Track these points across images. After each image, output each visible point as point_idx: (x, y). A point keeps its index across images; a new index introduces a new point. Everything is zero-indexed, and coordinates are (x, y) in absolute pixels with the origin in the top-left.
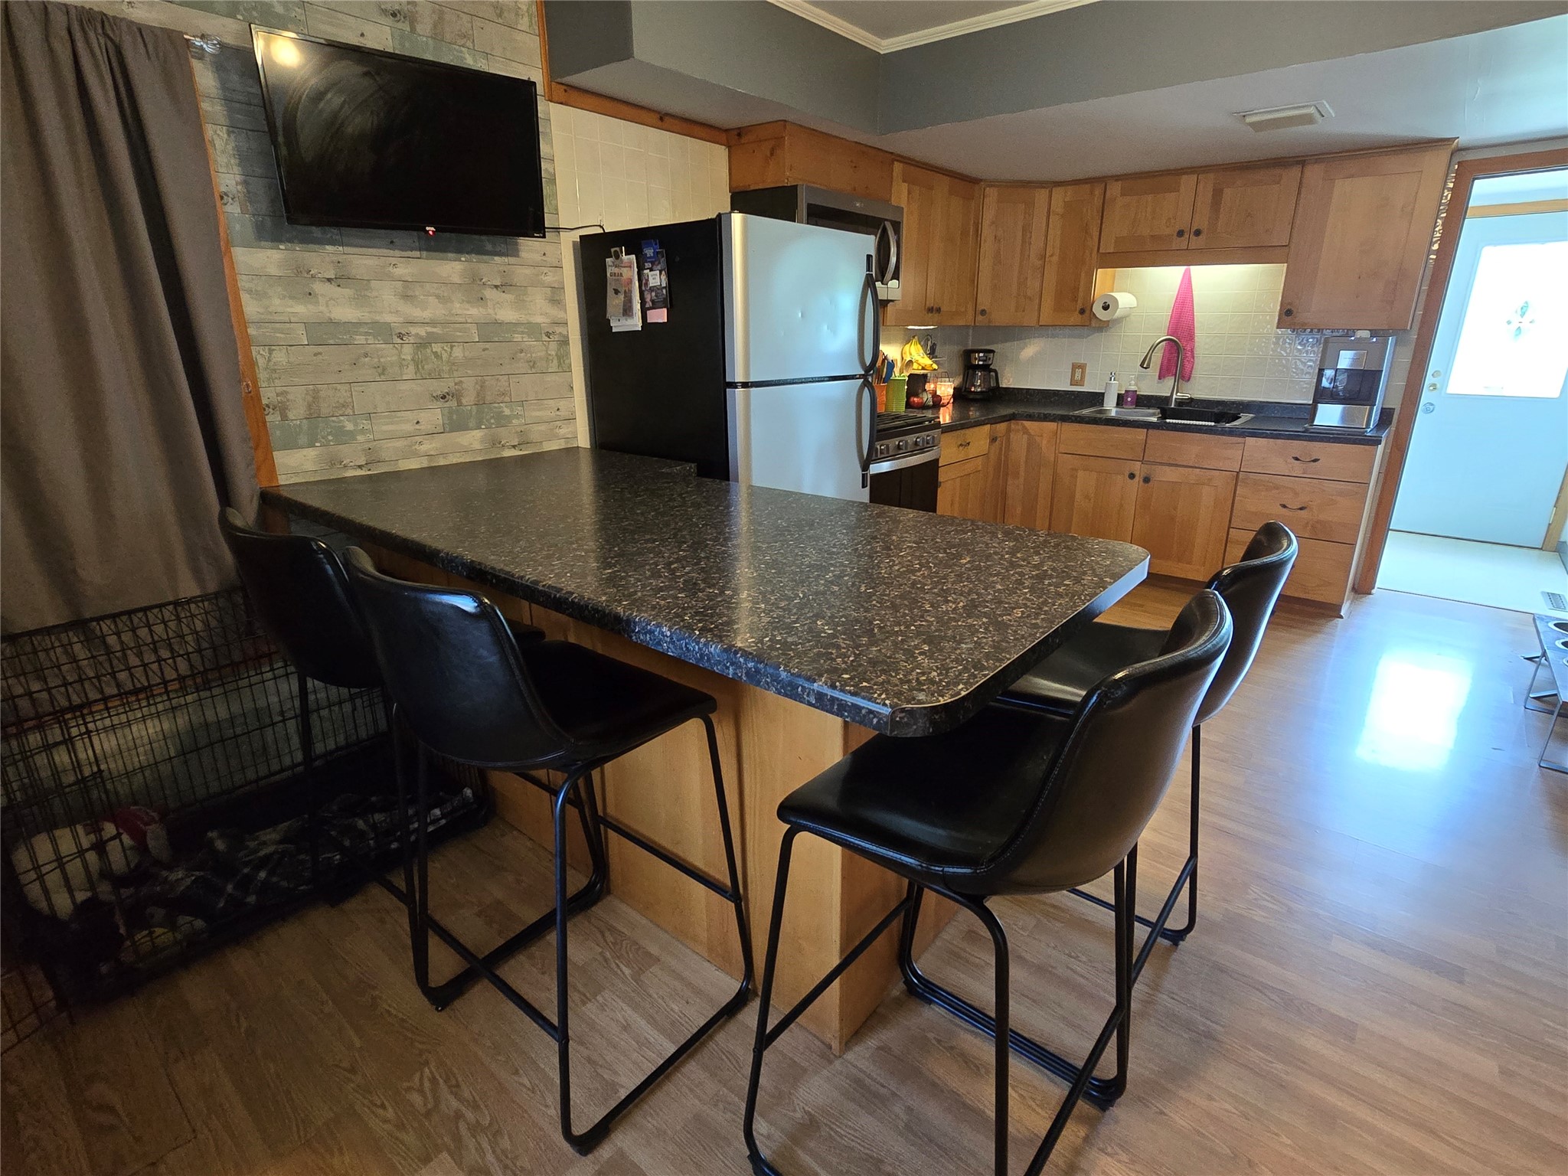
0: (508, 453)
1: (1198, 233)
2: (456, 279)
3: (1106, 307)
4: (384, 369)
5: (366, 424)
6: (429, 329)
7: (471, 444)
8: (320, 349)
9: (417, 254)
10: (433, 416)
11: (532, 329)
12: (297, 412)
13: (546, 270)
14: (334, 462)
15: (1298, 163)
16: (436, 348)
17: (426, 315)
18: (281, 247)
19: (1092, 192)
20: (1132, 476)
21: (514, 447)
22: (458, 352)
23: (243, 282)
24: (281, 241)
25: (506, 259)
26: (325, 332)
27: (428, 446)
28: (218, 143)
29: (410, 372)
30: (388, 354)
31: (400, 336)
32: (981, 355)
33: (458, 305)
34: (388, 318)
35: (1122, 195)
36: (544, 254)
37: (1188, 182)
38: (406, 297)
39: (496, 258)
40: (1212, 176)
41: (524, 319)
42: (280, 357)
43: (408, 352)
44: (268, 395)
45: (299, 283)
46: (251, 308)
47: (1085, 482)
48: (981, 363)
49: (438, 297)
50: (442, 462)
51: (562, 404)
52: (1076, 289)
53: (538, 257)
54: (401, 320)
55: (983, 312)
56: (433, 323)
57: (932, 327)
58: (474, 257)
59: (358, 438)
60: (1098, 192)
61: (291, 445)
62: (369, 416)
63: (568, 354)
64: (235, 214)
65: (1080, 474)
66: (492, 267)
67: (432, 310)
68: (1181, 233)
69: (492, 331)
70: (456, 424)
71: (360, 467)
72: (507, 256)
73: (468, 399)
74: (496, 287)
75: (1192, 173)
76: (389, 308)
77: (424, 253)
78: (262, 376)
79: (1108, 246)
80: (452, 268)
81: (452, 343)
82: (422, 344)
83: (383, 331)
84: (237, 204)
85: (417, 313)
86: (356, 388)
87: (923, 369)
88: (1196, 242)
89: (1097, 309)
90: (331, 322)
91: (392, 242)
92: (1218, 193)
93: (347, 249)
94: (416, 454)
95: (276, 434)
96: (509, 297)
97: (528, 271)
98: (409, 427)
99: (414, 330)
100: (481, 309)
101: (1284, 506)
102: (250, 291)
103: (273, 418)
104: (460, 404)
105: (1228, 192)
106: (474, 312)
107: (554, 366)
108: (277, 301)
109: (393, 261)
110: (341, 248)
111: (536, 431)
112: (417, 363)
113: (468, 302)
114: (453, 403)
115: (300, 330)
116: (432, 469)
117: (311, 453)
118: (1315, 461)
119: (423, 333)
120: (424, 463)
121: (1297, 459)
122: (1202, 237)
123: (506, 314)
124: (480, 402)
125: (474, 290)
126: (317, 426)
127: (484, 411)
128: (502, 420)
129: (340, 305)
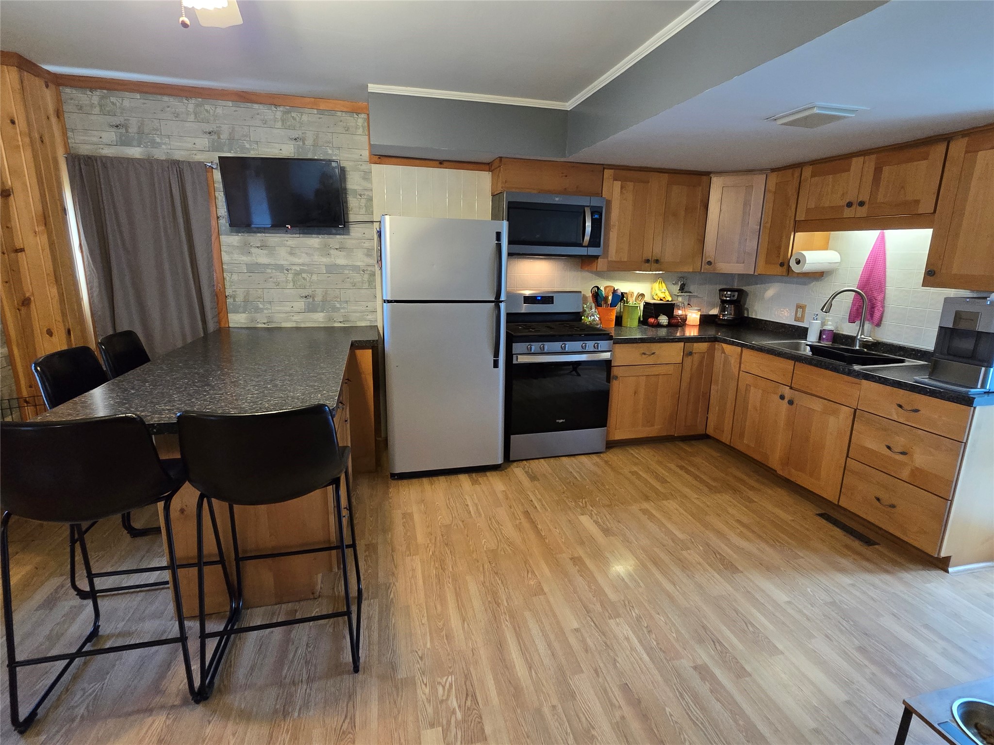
0: (337, 325)
1: (862, 204)
2: (317, 246)
3: (798, 262)
4: (279, 283)
5: (268, 306)
6: (302, 267)
7: (318, 319)
8: (251, 274)
9: (298, 235)
10: (300, 305)
11: (355, 268)
12: (240, 299)
13: (364, 241)
14: (253, 320)
15: (945, 139)
16: (304, 275)
17: (300, 261)
18: (240, 235)
19: (793, 175)
20: (782, 397)
21: (340, 322)
22: (315, 277)
23: (224, 248)
24: (240, 232)
25: (343, 236)
26: (254, 268)
27: (297, 318)
28: (220, 198)
29: (291, 285)
30: (281, 277)
31: (287, 270)
32: (729, 293)
33: (316, 257)
34: (282, 262)
35: (812, 177)
36: (364, 234)
37: (857, 163)
38: (291, 254)
39: (337, 236)
40: (874, 157)
41: (350, 263)
42: (235, 277)
43: (290, 277)
44: (229, 292)
45: (245, 249)
46: (225, 258)
47: (755, 396)
48: (728, 299)
49: (307, 253)
50: (303, 325)
51: (369, 304)
52: (779, 248)
53: (360, 235)
54: (288, 263)
55: (709, 263)
56: (303, 265)
57: (661, 272)
58: (326, 236)
59: (264, 311)
60: (797, 174)
61: (236, 312)
62: (270, 303)
63: (374, 281)
64: (224, 222)
65: (752, 389)
66: (335, 240)
67: (303, 259)
68: (850, 205)
69: (332, 269)
70: (311, 309)
71: (264, 323)
72: (344, 235)
73: (318, 298)
74: (337, 249)
75: (861, 155)
76: (283, 257)
77: (301, 235)
78: (227, 284)
79: (801, 216)
80: (314, 241)
81: (312, 274)
82: (297, 274)
83: (280, 268)
84: (224, 219)
85: (296, 260)
86: (266, 291)
87: (661, 300)
88: (862, 212)
89: (792, 263)
90: (257, 263)
91: (287, 231)
92: (878, 171)
93: (267, 235)
94: (291, 321)
95: (230, 307)
96: (343, 253)
97: (354, 242)
98: (288, 309)
99: (294, 267)
100: (328, 259)
101: (889, 448)
102: (226, 252)
103: (229, 301)
104: (314, 300)
105: (886, 169)
106: (325, 260)
107: (366, 286)
108: (236, 256)
109: (287, 239)
110: (264, 234)
111: (354, 317)
112: (294, 282)
113: (321, 256)
114: (311, 300)
115: (244, 267)
116: (298, 329)
117: (244, 315)
118: (917, 411)
119: (299, 269)
120: (294, 325)
121: (900, 406)
122: (866, 207)
123: (341, 261)
124: (324, 300)
125: (325, 250)
126: (247, 305)
127: (326, 304)
128: (335, 309)
129: (262, 257)
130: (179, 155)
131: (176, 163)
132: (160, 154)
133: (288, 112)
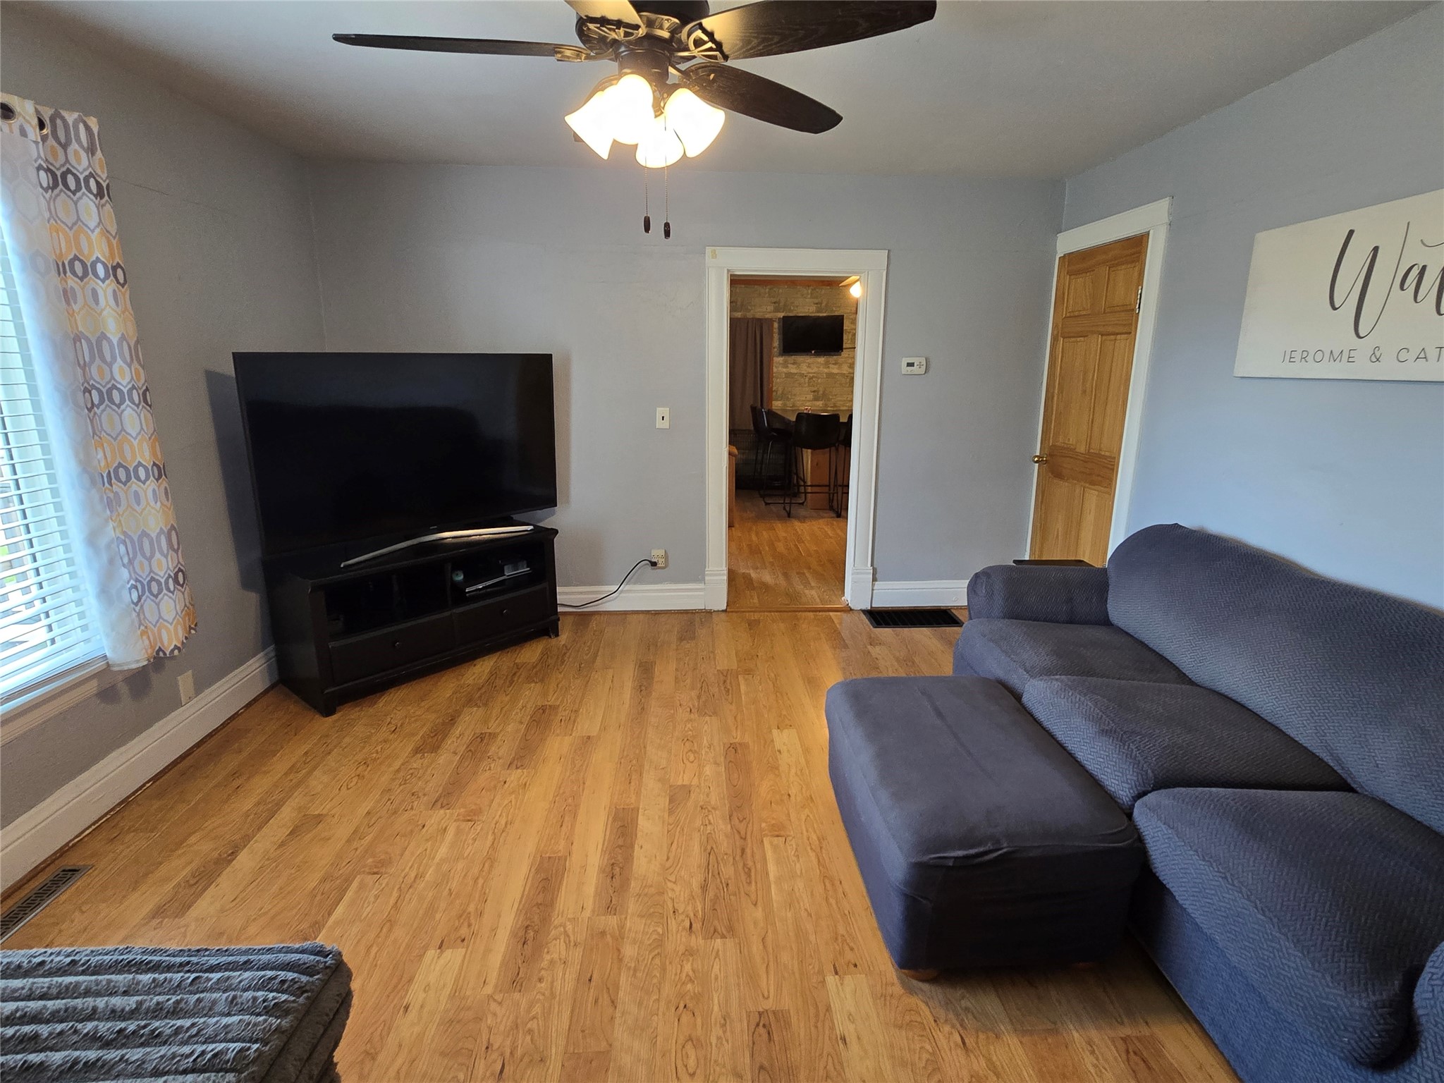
0: (829, 408)
2: (823, 362)
4: (800, 384)
5: (794, 397)
7: (819, 405)
8: (787, 379)
9: (813, 357)
10: (810, 396)
11: (843, 375)
12: (780, 392)
13: (848, 359)
14: (785, 405)
16: (814, 379)
17: (813, 371)
18: (783, 357)
22: (820, 380)
23: (775, 364)
26: (789, 375)
27: (808, 404)
28: (777, 337)
29: (806, 385)
30: (802, 380)
31: (806, 376)
33: (822, 369)
34: (804, 372)
36: (848, 355)
38: (809, 367)
39: (834, 356)
41: (840, 372)
42: (779, 380)
43: (807, 379)
44: (774, 388)
45: (785, 365)
46: (775, 370)
49: (817, 367)
51: (848, 396)
53: (845, 356)
54: (807, 372)
56: (814, 373)
58: (828, 356)
59: (792, 400)
61: (777, 400)
62: (795, 395)
66: (833, 358)
67: (815, 370)
69: (830, 375)
70: (816, 399)
71: (790, 407)
72: (838, 356)
73: (821, 392)
74: (834, 364)
76: (804, 369)
77: (815, 356)
78: (774, 384)
80: (821, 360)
81: (818, 378)
82: (811, 378)
83: (802, 375)
84: (777, 349)
85: (810, 371)
86: (793, 388)
90: (791, 372)
93: (797, 357)
94: (804, 406)
95: (774, 397)
96: (836, 366)
97: (842, 359)
98: (804, 399)
99: (809, 375)
100: (831, 369)
102: (775, 367)
103: (774, 394)
104: (818, 394)
106: (826, 370)
107: (847, 385)
108: (780, 368)
109: (807, 359)
110: (795, 357)
111: (839, 403)
112: (809, 383)
113: (825, 368)
114: (816, 393)
115: (784, 375)
117: (781, 402)
119: (812, 376)
123: (835, 371)
124: (824, 393)
125: (827, 365)
126: (784, 397)
127: (824, 396)
128: (829, 400)
129: (793, 370)
130: (758, 315)
131: (760, 320)
132: (749, 315)
133: (815, 289)
